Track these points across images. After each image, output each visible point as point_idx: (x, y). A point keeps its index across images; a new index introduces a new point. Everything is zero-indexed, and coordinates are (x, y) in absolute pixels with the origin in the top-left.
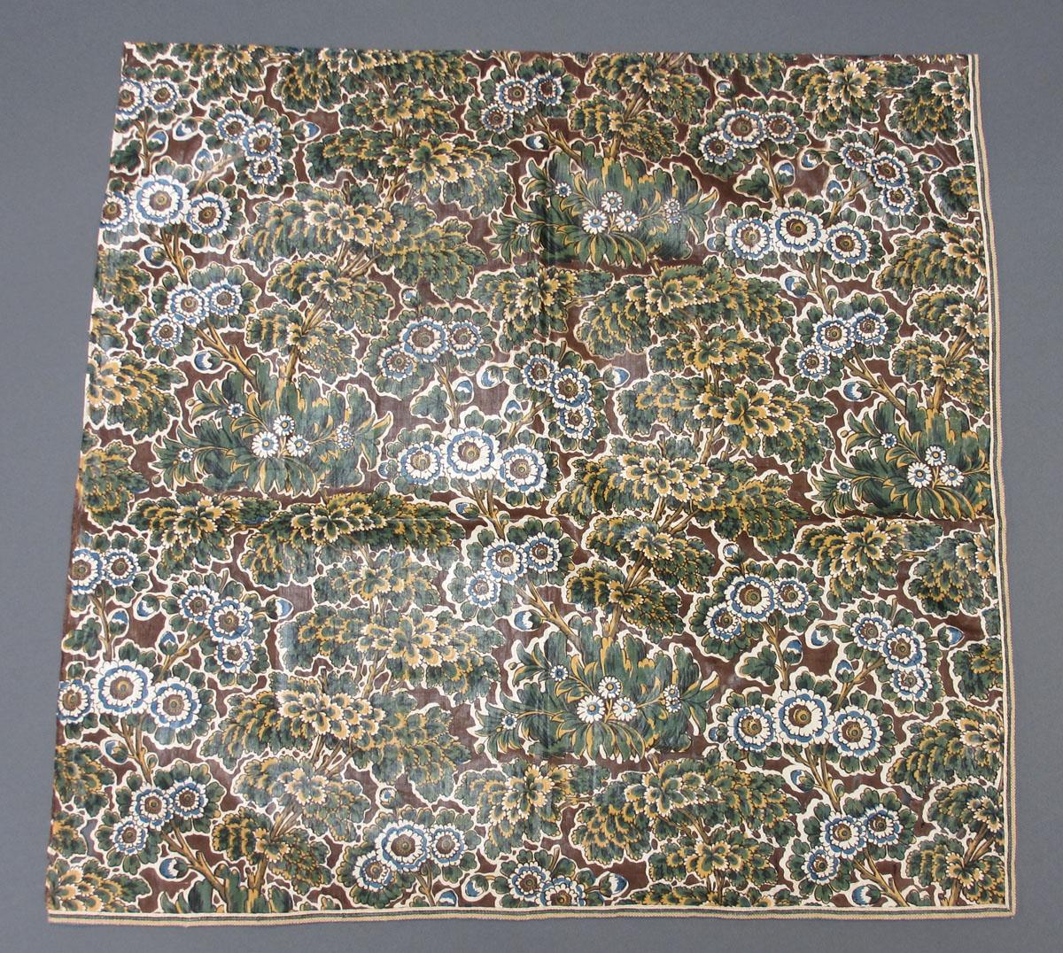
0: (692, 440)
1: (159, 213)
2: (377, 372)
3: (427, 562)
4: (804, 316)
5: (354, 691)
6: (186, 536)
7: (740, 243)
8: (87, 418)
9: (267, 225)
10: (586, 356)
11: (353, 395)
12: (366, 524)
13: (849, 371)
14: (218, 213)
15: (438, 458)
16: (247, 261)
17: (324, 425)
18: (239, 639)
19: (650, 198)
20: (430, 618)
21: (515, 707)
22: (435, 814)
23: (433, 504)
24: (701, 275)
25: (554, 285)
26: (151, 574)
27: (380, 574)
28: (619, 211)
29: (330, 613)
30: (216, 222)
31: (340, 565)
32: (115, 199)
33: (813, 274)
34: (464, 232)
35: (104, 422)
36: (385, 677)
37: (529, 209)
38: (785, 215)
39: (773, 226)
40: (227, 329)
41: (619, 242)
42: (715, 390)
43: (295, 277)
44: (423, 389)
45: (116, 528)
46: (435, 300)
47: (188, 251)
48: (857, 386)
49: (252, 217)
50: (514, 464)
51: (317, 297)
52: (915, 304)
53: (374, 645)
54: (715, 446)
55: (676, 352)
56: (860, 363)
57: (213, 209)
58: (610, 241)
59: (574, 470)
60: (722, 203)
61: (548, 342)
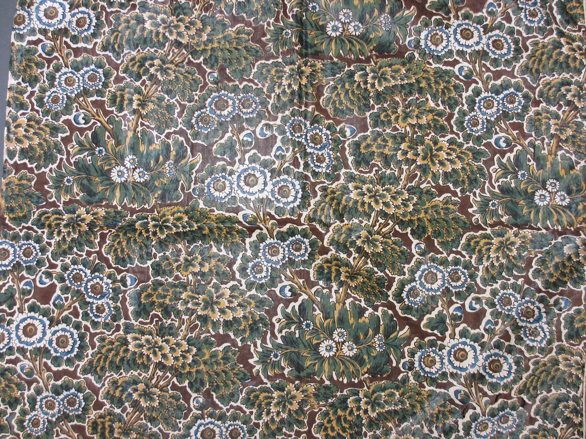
0: (396, 173)
1: (50, 21)
2: (192, 127)
3: (223, 253)
4: (470, 92)
5: (175, 335)
6: (69, 233)
7: (429, 43)
8: (6, 157)
9: (120, 29)
10: (328, 118)
11: (176, 141)
12: (184, 227)
13: (498, 129)
14: (88, 21)
15: (231, 184)
16: (107, 53)
17: (157, 160)
18: (103, 300)
19: (371, 13)
20: (226, 289)
21: (279, 346)
22: (228, 414)
23: (227, 214)
24: (404, 64)
25: (308, 70)
26: (47, 257)
27: (193, 260)
28: (351, 22)
29: (161, 284)
30: (86, 27)
31: (167, 253)
32: (22, 12)
33: (477, 65)
34: (249, 34)
35: (16, 158)
36: (196, 326)
37: (291, 20)
38: (459, 26)
39: (452, 32)
40: (95, 98)
41: (350, 42)
42: (411, 141)
43: (138, 64)
44: (221, 138)
45: (24, 228)
46: (230, 80)
47: (68, 47)
48: (503, 139)
49: (109, 23)
50: (280, 189)
51: (152, 77)
52: (541, 86)
53: (190, 305)
54: (411, 178)
55: (387, 116)
56: (505, 124)
57: (85, 18)
58: (344, 42)
59: (319, 193)
60: (418, 17)
61: (303, 108)
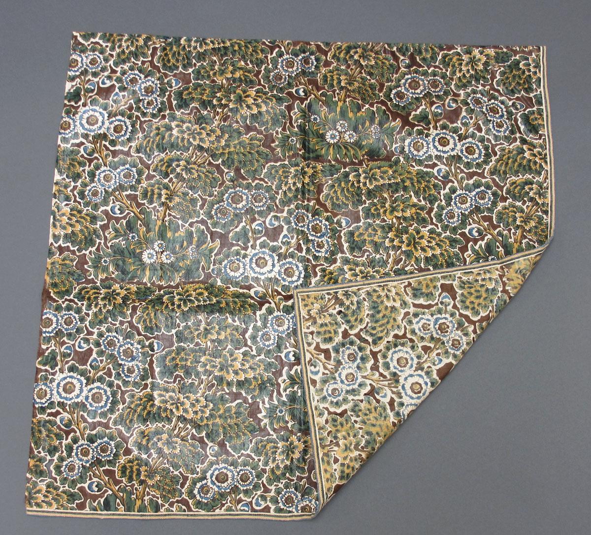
0: (385, 258)
1: (91, 127)
2: (211, 217)
3: (237, 323)
4: (447, 190)
5: (195, 393)
6: (105, 305)
7: (412, 149)
8: (51, 240)
9: (152, 135)
10: (327, 211)
11: (198, 230)
12: (205, 301)
13: (471, 221)
14: (124, 128)
15: (244, 265)
16: (140, 155)
17: (182, 246)
18: (133, 363)
19: (363, 124)
20: (239, 353)
21: (284, 403)
22: (239, 461)
23: (241, 291)
24: (391, 167)
25: (310, 171)
26: (86, 326)
27: (211, 329)
28: (346, 131)
29: (184, 349)
30: (123, 133)
31: (189, 323)
32: (67, 119)
33: (453, 167)
34: (260, 141)
35: (61, 242)
36: (213, 385)
37: (296, 129)
38: (437, 135)
39: (431, 140)
40: (129, 192)
41: (346, 148)
42: (397, 230)
43: (166, 164)
44: (236, 227)
45: (66, 300)
46: (244, 178)
47: (107, 149)
48: (476, 229)
49: (143, 130)
50: (286, 270)
51: (178, 176)
52: (508, 185)
53: (208, 367)
54: (397, 261)
55: (377, 209)
56: (478, 217)
57: (121, 125)
58: (340, 148)
59: (319, 274)
60: (403, 127)
61: (306, 203)
